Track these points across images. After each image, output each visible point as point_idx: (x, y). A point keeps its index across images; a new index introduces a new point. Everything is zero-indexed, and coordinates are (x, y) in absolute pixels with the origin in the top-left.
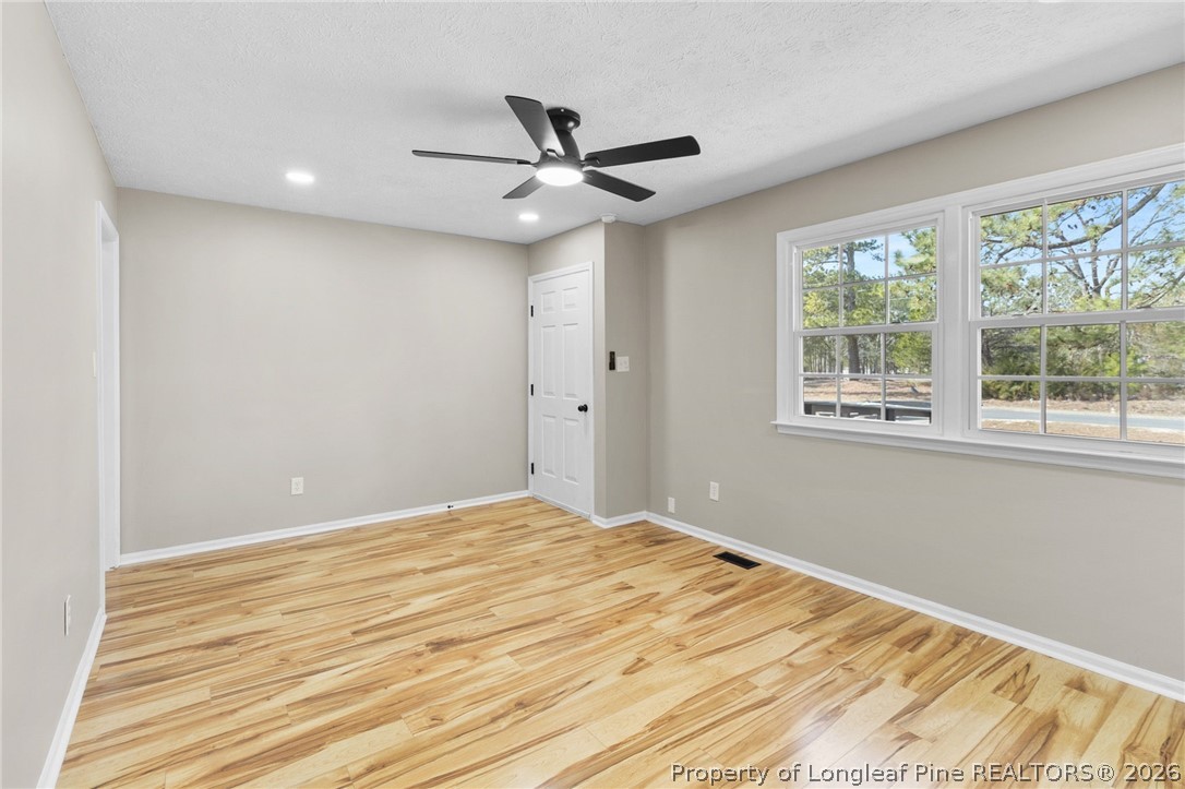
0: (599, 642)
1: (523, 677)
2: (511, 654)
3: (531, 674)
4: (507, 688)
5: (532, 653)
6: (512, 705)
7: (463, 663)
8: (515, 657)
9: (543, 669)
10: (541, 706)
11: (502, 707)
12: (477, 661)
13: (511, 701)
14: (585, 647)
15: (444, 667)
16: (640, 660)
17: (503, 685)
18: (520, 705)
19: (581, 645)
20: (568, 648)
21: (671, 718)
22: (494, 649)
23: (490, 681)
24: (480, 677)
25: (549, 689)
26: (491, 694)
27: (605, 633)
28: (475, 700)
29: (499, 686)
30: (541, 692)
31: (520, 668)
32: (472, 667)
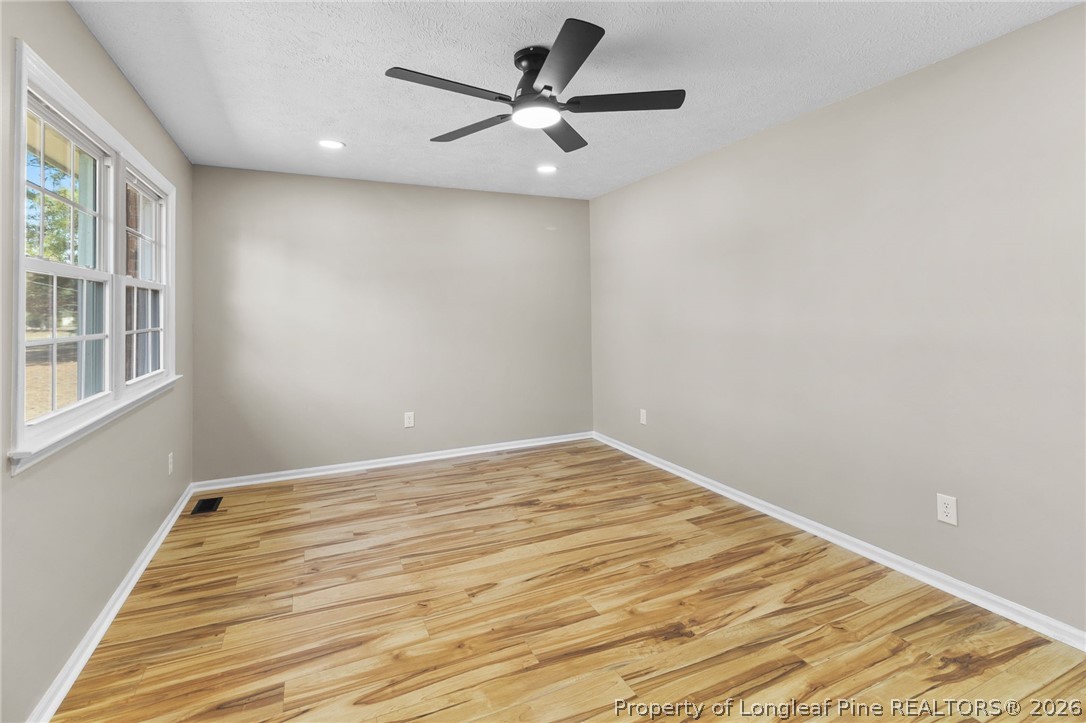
0: (503, 618)
1: (583, 590)
2: (595, 614)
3: (576, 592)
4: (597, 582)
5: (574, 613)
6: (591, 570)
7: (642, 608)
8: (589, 610)
9: (565, 595)
10: (570, 568)
11: (599, 570)
12: (628, 609)
13: (592, 573)
14: (516, 615)
15: (658, 606)
16: (473, 595)
17: (600, 585)
18: (586, 570)
19: (521, 617)
20: (536, 614)
21: (484, 554)
22: (615, 621)
23: (612, 589)
24: (622, 593)
25: (563, 578)
26: (609, 579)
27: (489, 629)
28: (622, 576)
29: (603, 584)
30: (569, 577)
31: (586, 598)
32: (632, 602)
